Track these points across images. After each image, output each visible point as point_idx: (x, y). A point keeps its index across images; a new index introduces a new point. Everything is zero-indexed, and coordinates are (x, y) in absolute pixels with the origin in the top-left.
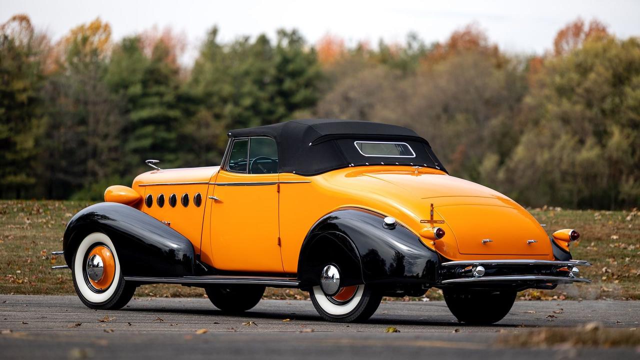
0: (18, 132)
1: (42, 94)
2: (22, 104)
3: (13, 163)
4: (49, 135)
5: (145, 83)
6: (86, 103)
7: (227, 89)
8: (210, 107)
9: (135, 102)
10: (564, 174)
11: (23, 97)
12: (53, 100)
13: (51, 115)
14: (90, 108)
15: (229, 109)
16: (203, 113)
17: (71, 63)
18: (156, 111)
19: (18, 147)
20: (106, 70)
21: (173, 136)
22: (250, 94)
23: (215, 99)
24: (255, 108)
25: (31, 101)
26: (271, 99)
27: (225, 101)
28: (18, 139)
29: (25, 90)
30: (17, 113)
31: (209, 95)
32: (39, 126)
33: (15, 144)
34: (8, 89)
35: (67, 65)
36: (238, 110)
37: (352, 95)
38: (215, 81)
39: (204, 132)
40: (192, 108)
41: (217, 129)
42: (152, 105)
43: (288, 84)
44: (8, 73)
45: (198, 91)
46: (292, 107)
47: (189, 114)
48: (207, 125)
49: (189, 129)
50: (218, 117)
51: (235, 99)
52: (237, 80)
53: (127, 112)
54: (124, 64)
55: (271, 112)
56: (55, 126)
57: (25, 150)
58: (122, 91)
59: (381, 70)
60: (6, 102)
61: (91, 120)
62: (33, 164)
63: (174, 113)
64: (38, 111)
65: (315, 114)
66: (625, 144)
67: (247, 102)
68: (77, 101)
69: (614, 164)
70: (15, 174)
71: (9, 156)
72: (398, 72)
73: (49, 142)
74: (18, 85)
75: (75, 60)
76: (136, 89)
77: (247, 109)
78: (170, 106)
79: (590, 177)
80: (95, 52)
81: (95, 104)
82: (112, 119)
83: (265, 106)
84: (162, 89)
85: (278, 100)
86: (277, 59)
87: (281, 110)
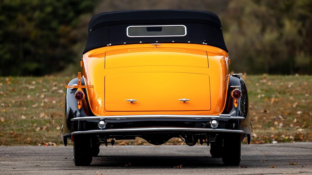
8: (25, 13)
10: (258, 52)
15: (37, 14)
16: (20, 17)
22: (51, 4)
23: (28, 8)
24: (54, 14)
26: (65, 7)
27: (34, 9)
31: (23, 5)
36: (43, 15)
39: (21, 30)
40: (13, 14)
41: (30, 27)
45: (16, 3)
46: (79, 12)
47: (11, 18)
48: (23, 25)
49: (12, 28)
50: (30, 20)
51: (41, 7)
55: (64, 16)
66: (295, 31)
67: (49, 9)
69: (290, 44)
77: (49, 14)
79: (274, 53)
83: (61, 12)
85: (69, 8)
87: (71, 14)
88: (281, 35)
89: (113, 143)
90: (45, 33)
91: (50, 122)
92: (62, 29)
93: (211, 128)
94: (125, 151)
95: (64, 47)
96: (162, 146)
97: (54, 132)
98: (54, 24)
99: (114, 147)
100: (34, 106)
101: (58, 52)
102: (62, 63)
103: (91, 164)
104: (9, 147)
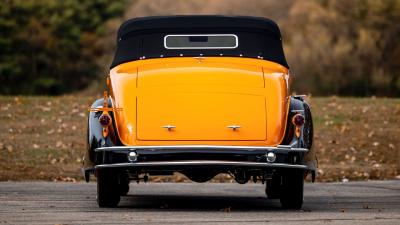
7: (53, 3)
8: (39, 17)
10: (327, 69)
15: (54, 19)
16: (34, 22)
21: (8, 41)
22: (71, 7)
23: (43, 11)
24: (76, 18)
26: (89, 10)
27: (51, 12)
31: (38, 8)
36: (60, 20)
39: (34, 38)
40: (24, 18)
41: (45, 34)
45: (29, 4)
46: (106, 17)
47: (22, 23)
48: (37, 32)
49: (23, 35)
50: (46, 25)
51: (60, 11)
55: (88, 21)
63: (10, 23)
66: (372, 42)
67: (69, 13)
69: (366, 59)
78: (7, 17)
79: (346, 70)
83: (84, 16)
85: (94, 11)
87: (96, 19)
88: (355, 47)
89: (146, 179)
90: (64, 41)
91: (69, 153)
92: (85, 37)
93: (266, 161)
94: (161, 190)
95: (88, 59)
96: (207, 184)
97: (74, 165)
98: (75, 31)
99: (148, 184)
100: (49, 132)
101: (80, 65)
102: (84, 80)
103: (119, 204)
104: (17, 183)
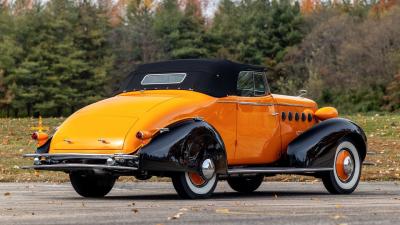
0: (95, 66)
1: (111, 39)
2: (97, 47)
3: (92, 88)
4: (116, 68)
5: (181, 30)
6: (140, 45)
7: (239, 32)
8: (228, 46)
9: (175, 44)
11: (97, 42)
12: (118, 43)
13: (117, 53)
14: (144, 48)
15: (241, 46)
17: (129, 18)
18: (190, 50)
19: (95, 76)
20: (153, 21)
22: (255, 35)
23: (231, 40)
24: (259, 45)
25: (103, 44)
26: (271, 37)
27: (237, 40)
28: (95, 70)
29: (99, 37)
30: (94, 53)
31: (226, 37)
32: (109, 61)
33: (93, 74)
34: (88, 37)
35: (126, 19)
36: (246, 47)
37: (325, 34)
38: (230, 27)
40: (214, 46)
42: (187, 45)
43: (281, 28)
44: (87, 25)
45: (218, 34)
46: (284, 44)
47: (213, 51)
50: (232, 52)
51: (245, 39)
52: (245, 26)
53: (170, 50)
54: (166, 17)
55: (270, 47)
56: (119, 62)
57: (100, 78)
58: (165, 36)
59: (344, 16)
60: (86, 46)
61: (145, 56)
62: (105, 87)
63: (200, 51)
64: (108, 51)
65: (300, 48)
67: (254, 41)
68: (135, 44)
70: (93, 96)
71: (89, 83)
72: (357, 18)
73: (116, 72)
74: (95, 33)
75: (132, 15)
76: (175, 34)
77: (252, 45)
78: (200, 46)
80: (145, 9)
81: (147, 45)
82: (159, 55)
83: (266, 42)
84: (193, 33)
85: (274, 38)
86: (273, 11)
87: (277, 45)
98: (259, 55)
